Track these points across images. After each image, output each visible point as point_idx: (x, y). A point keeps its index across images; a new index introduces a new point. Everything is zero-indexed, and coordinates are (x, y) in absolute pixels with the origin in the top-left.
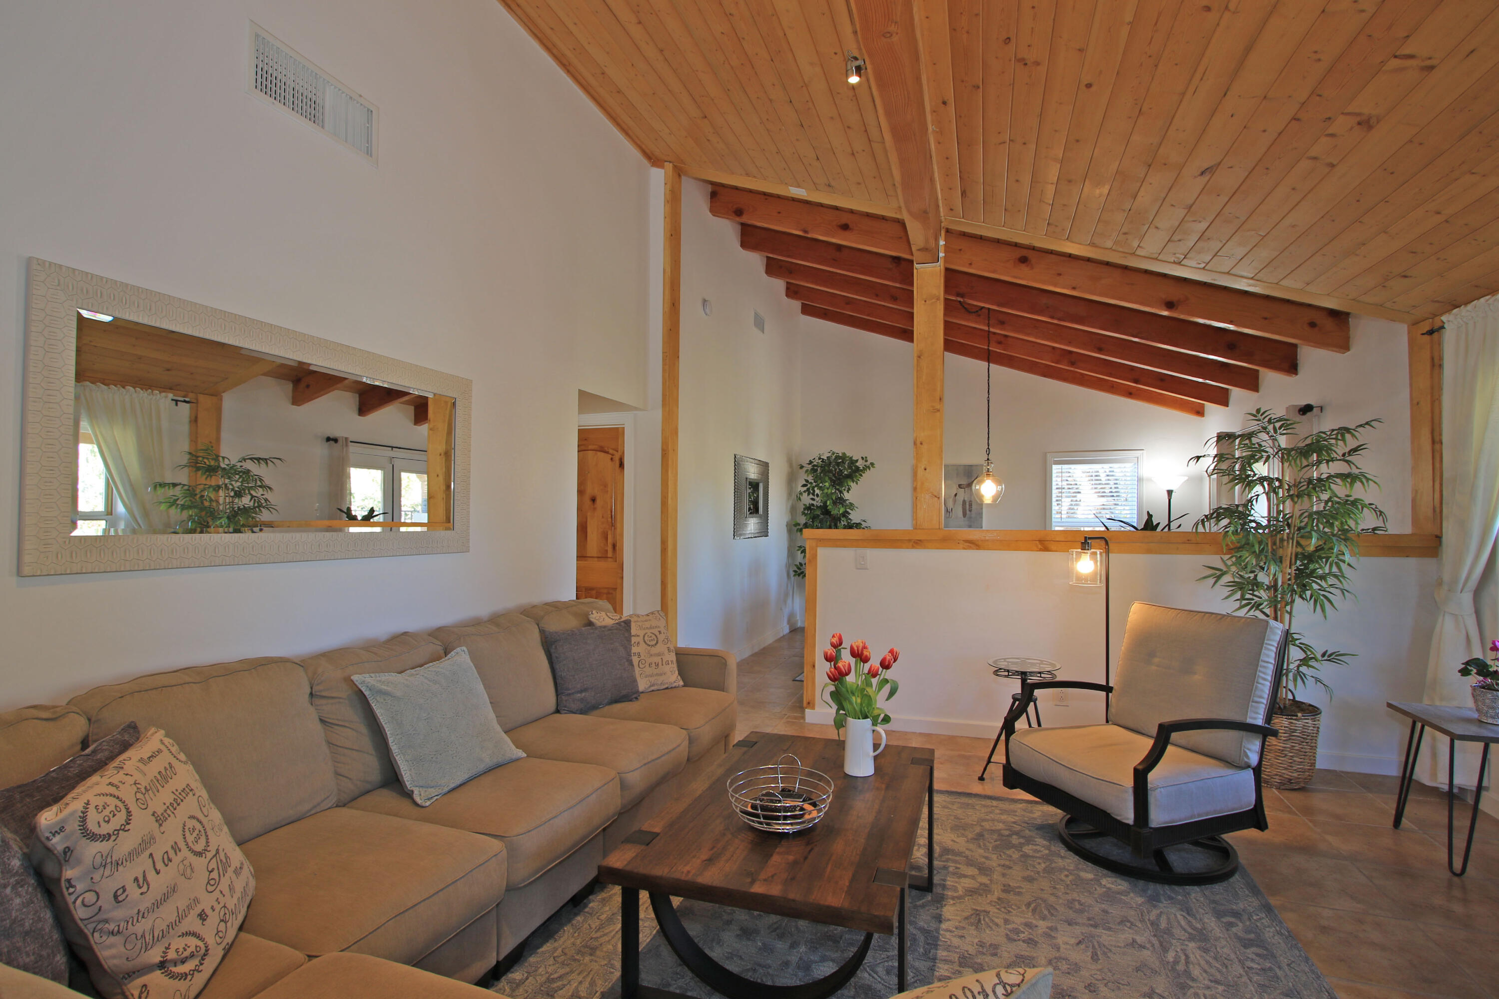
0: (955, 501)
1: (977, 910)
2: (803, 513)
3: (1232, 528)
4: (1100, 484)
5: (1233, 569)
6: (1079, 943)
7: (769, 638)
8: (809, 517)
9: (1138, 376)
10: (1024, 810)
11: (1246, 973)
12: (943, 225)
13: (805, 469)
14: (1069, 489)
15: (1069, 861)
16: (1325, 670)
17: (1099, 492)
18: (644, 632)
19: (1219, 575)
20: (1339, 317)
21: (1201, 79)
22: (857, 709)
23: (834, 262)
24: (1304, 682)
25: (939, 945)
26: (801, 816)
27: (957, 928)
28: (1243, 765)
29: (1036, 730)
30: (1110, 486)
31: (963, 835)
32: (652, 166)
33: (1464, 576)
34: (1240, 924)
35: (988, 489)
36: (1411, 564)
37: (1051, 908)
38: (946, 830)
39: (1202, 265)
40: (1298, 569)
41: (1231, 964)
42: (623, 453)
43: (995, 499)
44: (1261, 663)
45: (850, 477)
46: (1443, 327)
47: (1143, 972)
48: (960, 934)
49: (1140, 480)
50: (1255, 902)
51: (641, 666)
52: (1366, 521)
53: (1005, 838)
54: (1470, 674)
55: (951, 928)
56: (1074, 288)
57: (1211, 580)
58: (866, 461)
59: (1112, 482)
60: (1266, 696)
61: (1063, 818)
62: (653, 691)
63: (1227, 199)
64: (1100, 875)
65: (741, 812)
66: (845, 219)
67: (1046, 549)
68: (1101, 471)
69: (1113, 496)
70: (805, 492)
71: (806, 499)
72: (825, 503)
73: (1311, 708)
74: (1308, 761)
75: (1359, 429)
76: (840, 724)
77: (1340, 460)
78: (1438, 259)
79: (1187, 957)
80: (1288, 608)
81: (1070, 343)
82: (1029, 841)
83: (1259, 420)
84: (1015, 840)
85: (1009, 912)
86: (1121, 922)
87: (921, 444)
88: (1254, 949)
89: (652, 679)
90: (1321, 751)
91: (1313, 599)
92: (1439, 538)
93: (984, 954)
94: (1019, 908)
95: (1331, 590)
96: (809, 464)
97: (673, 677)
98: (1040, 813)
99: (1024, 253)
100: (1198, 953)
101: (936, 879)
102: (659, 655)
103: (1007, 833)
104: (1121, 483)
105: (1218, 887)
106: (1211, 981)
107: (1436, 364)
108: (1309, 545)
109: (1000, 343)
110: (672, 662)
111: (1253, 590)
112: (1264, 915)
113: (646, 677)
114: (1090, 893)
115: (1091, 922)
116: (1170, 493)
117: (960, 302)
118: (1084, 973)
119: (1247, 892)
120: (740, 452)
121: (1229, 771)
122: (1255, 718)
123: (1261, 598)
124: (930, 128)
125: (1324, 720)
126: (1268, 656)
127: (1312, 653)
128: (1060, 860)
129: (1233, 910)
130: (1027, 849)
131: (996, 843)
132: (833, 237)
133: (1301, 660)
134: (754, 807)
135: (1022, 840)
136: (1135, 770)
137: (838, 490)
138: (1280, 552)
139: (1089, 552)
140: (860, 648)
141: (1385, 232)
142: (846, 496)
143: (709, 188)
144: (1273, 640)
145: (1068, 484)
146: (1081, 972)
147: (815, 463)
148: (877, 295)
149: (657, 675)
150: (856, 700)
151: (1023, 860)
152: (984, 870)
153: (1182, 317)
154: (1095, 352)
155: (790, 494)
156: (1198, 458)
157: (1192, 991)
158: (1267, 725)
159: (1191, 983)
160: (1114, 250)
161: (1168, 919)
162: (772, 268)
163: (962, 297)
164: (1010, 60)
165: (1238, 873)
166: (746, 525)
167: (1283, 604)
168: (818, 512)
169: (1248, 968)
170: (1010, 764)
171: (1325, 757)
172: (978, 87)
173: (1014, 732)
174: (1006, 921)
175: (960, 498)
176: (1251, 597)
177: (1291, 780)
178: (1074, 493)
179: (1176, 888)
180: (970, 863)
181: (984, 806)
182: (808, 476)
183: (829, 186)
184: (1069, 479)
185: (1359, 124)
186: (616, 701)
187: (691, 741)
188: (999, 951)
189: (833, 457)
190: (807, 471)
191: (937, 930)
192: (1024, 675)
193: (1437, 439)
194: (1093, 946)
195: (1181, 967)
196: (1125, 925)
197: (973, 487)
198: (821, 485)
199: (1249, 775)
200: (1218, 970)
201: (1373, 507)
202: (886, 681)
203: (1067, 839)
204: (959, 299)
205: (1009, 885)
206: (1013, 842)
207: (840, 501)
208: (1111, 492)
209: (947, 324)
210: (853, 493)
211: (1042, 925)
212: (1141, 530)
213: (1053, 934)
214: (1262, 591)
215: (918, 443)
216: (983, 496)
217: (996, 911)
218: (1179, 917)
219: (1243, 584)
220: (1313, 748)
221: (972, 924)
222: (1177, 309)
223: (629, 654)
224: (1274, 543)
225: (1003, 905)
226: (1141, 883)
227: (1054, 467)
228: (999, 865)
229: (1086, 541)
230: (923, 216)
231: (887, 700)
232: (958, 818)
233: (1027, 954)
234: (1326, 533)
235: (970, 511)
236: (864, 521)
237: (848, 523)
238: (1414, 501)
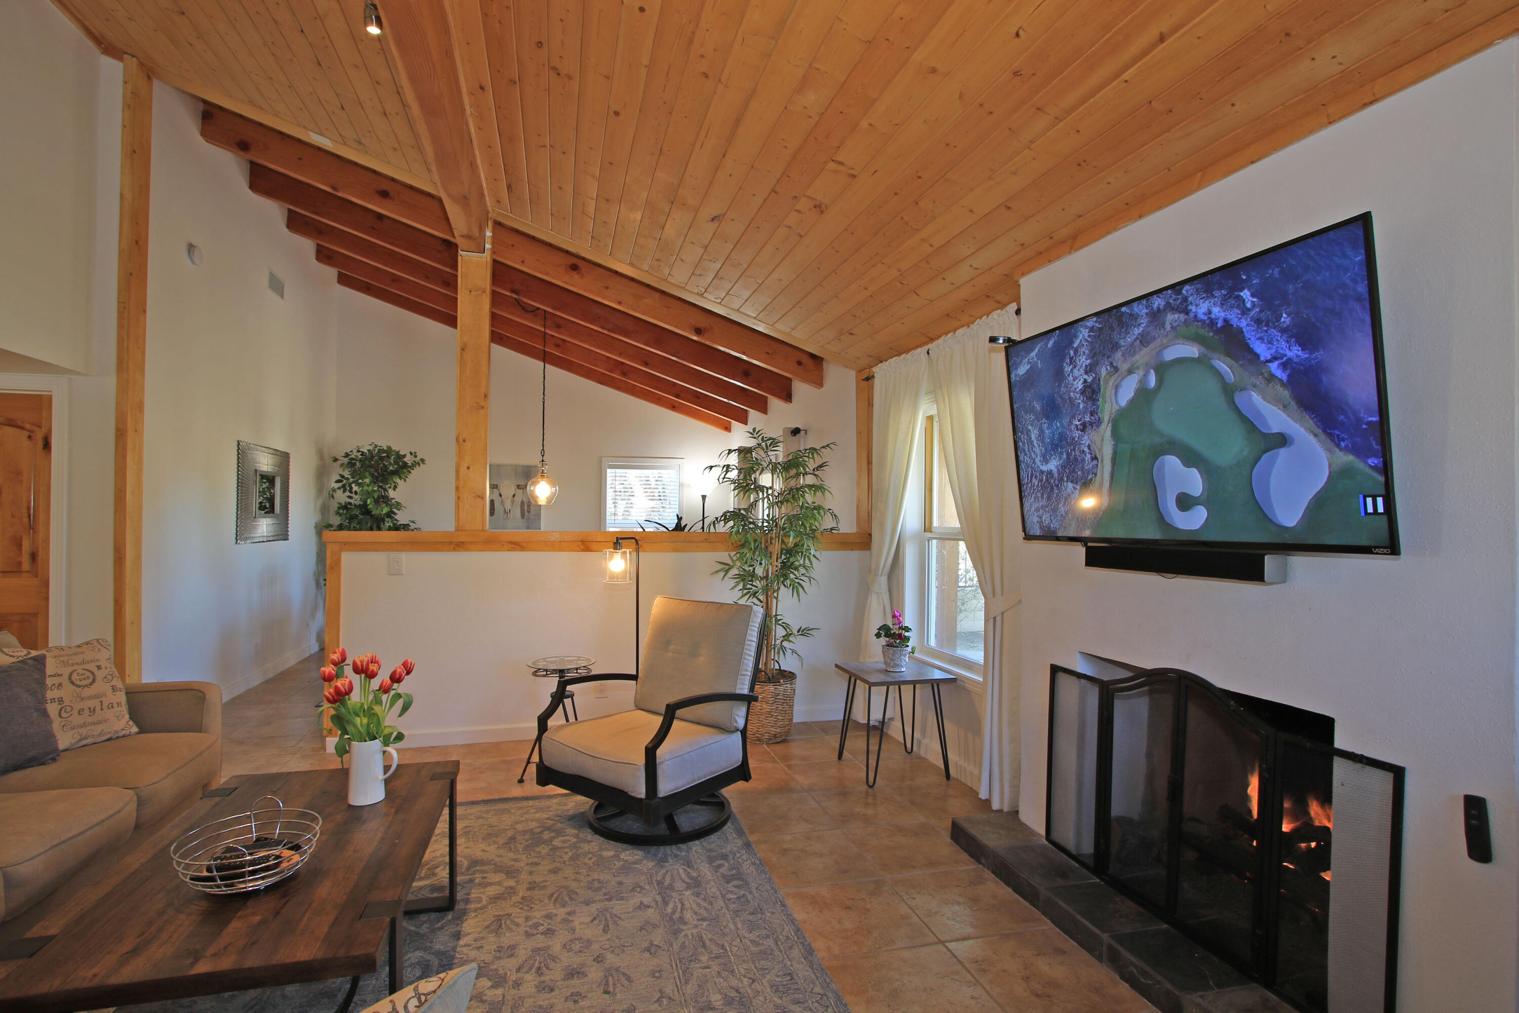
0: (513, 502)
1: (499, 916)
2: (338, 513)
3: (735, 530)
4: (650, 488)
5: (738, 564)
6: (594, 919)
7: (290, 659)
8: (344, 517)
9: (679, 392)
10: (559, 804)
11: (726, 904)
12: (490, 215)
13: (339, 463)
14: (625, 492)
15: (595, 844)
16: (799, 643)
17: (649, 496)
18: (71, 669)
19: (727, 568)
20: (817, 359)
21: (706, 136)
22: (363, 730)
23: (372, 231)
24: (784, 654)
25: (455, 964)
26: (277, 865)
27: (475, 940)
28: (733, 729)
29: (573, 724)
30: (658, 490)
31: (495, 842)
32: (102, 53)
33: (882, 564)
34: (726, 864)
35: (542, 491)
36: (854, 555)
37: (572, 894)
38: (478, 841)
39: (719, 301)
40: (783, 562)
41: (716, 901)
42: (50, 429)
43: (549, 500)
44: (747, 642)
45: (396, 473)
46: (873, 377)
47: (645, 929)
48: (478, 945)
49: (681, 485)
50: (739, 842)
51: (64, 715)
52: (828, 523)
53: (536, 836)
54: (881, 636)
55: (469, 942)
56: (620, 303)
57: (722, 574)
58: (416, 456)
59: (660, 487)
60: (750, 669)
61: (592, 805)
62: (85, 746)
63: (732, 247)
64: (620, 850)
65: (191, 879)
66: (385, 186)
67: (587, 549)
68: (651, 476)
69: (660, 500)
70: (339, 488)
71: (342, 497)
72: (365, 501)
73: (790, 674)
74: (788, 718)
75: (823, 450)
76: (343, 750)
77: (811, 474)
78: (869, 324)
79: (683, 904)
80: (775, 594)
81: (620, 355)
82: (559, 833)
83: (755, 438)
84: (546, 835)
85: (531, 908)
86: (633, 890)
87: (464, 441)
88: (736, 883)
89: (84, 731)
90: (796, 708)
91: (792, 587)
92: (870, 535)
93: (500, 958)
94: (541, 902)
95: (802, 578)
96: (345, 457)
97: (122, 723)
98: (573, 803)
99: (575, 261)
100: (692, 898)
101: (459, 896)
102: (97, 696)
103: (538, 830)
104: (669, 488)
105: (713, 837)
106: (698, 920)
107: (870, 404)
108: (789, 543)
109: (557, 346)
110: (119, 704)
111: (752, 581)
112: (744, 852)
113: (72, 728)
114: (610, 869)
115: (606, 897)
116: (704, 497)
117: (516, 299)
118: (595, 946)
119: (735, 836)
120: (247, 437)
121: (723, 736)
122: (742, 689)
123: (757, 587)
124: (468, 110)
125: (799, 683)
126: (752, 636)
127: (791, 630)
128: (586, 845)
129: (722, 853)
130: (556, 843)
131: (527, 843)
132: (369, 203)
133: (784, 636)
134: (209, 869)
135: (553, 834)
136: (646, 748)
137: (381, 487)
138: (771, 549)
139: (620, 551)
140: (365, 663)
141: (836, 297)
142: (392, 493)
143: (201, 107)
144: (756, 622)
145: (624, 488)
146: (593, 947)
147: (353, 456)
148: (427, 277)
149: (94, 723)
150: (360, 722)
151: (551, 853)
152: (511, 873)
153: (708, 343)
154: (641, 365)
155: (320, 491)
156: (711, 467)
157: (683, 933)
158: (751, 693)
159: (683, 928)
160: (650, 274)
161: (672, 875)
162: (295, 223)
163: (517, 294)
164: (544, 65)
165: (730, 821)
166: (255, 527)
167: (772, 591)
168: (357, 512)
169: (728, 900)
170: (543, 763)
171: (800, 713)
172: (515, 83)
173: (547, 730)
174: (527, 919)
175: (518, 499)
176: (750, 587)
177: (776, 735)
178: (629, 496)
179: (681, 846)
180: (498, 869)
181: (520, 808)
182: (343, 470)
183: (360, 143)
184: (624, 482)
185: (815, 207)
186: (17, 768)
187: (140, 802)
188: (517, 950)
189: (377, 451)
190: (342, 465)
191: (454, 949)
192: (561, 672)
193: (870, 460)
194: (606, 919)
195: (676, 916)
196: (636, 891)
197: (528, 488)
198: (360, 481)
199: (738, 735)
200: (706, 909)
201: (831, 511)
202: (399, 696)
203: (596, 825)
204: (514, 296)
205: (535, 882)
206: (544, 838)
207: (386, 499)
208: (660, 496)
209: (494, 317)
210: (400, 491)
211: (561, 912)
212: (672, 530)
213: (570, 918)
214: (757, 581)
215: (461, 441)
216: (537, 497)
217: (519, 911)
218: (681, 871)
219: (745, 576)
220: (791, 706)
221: (491, 932)
222: (703, 336)
223: (42, 700)
224: (767, 541)
225: (526, 904)
226: (653, 849)
227: (609, 471)
228: (527, 864)
229: (619, 541)
230: (463, 201)
231: (400, 716)
232: (492, 826)
233: (544, 945)
234: (801, 532)
235: (529, 512)
236: (413, 522)
237: (394, 524)
238: (858, 507)
